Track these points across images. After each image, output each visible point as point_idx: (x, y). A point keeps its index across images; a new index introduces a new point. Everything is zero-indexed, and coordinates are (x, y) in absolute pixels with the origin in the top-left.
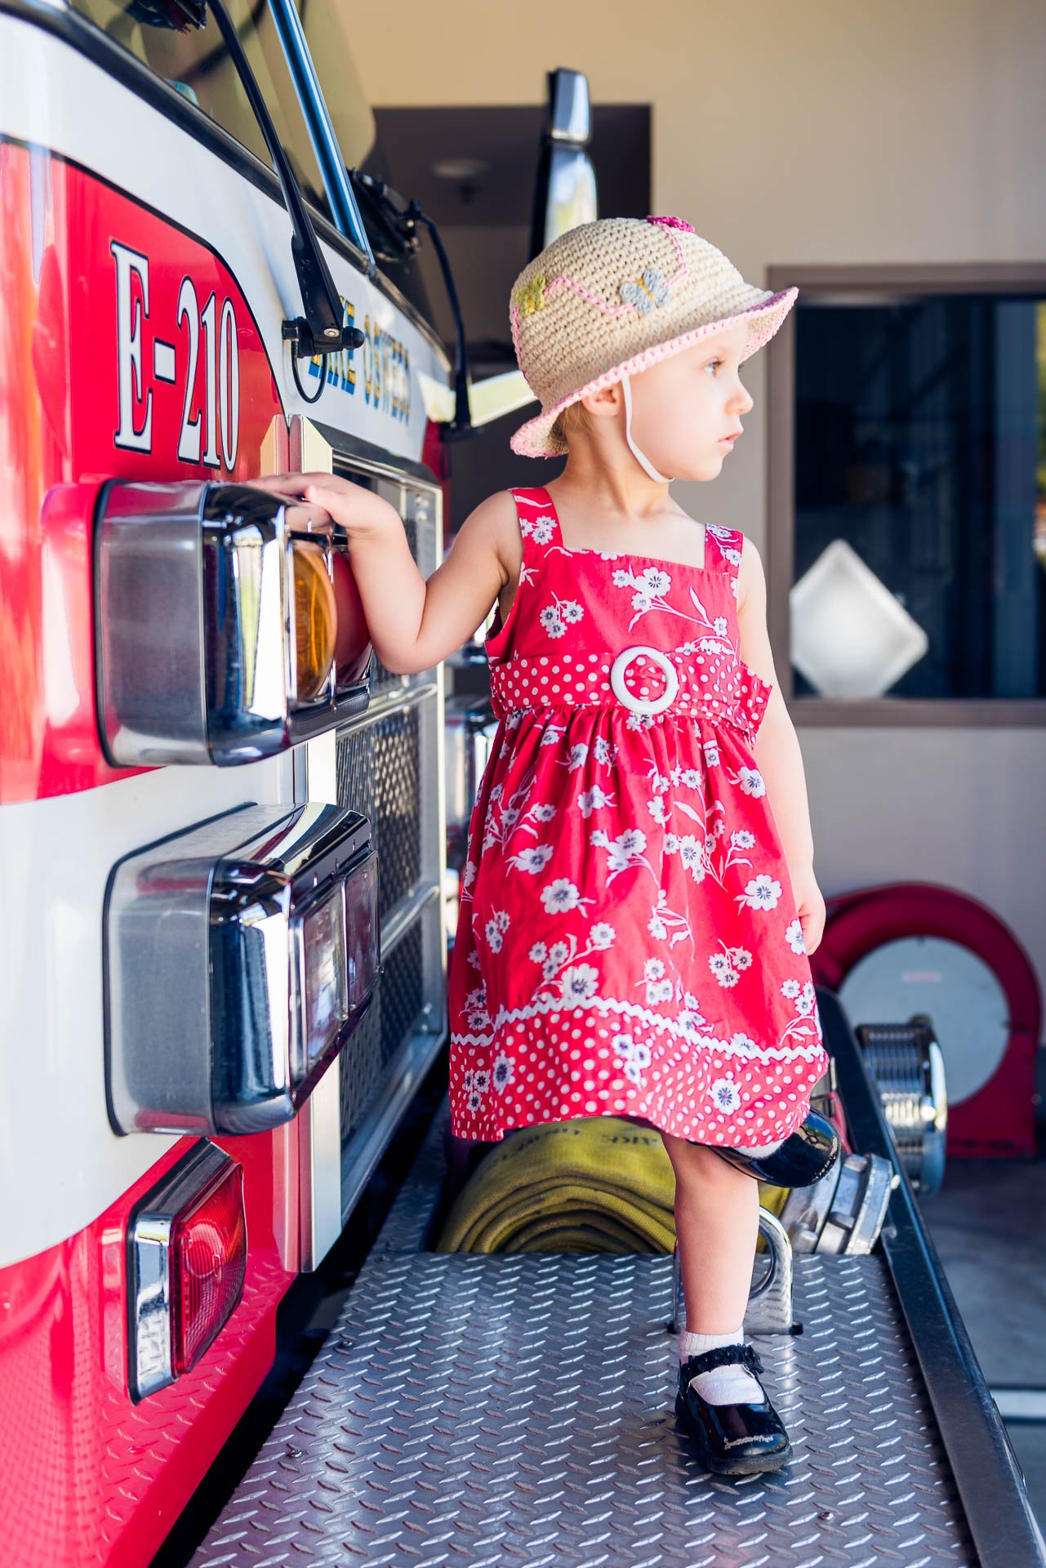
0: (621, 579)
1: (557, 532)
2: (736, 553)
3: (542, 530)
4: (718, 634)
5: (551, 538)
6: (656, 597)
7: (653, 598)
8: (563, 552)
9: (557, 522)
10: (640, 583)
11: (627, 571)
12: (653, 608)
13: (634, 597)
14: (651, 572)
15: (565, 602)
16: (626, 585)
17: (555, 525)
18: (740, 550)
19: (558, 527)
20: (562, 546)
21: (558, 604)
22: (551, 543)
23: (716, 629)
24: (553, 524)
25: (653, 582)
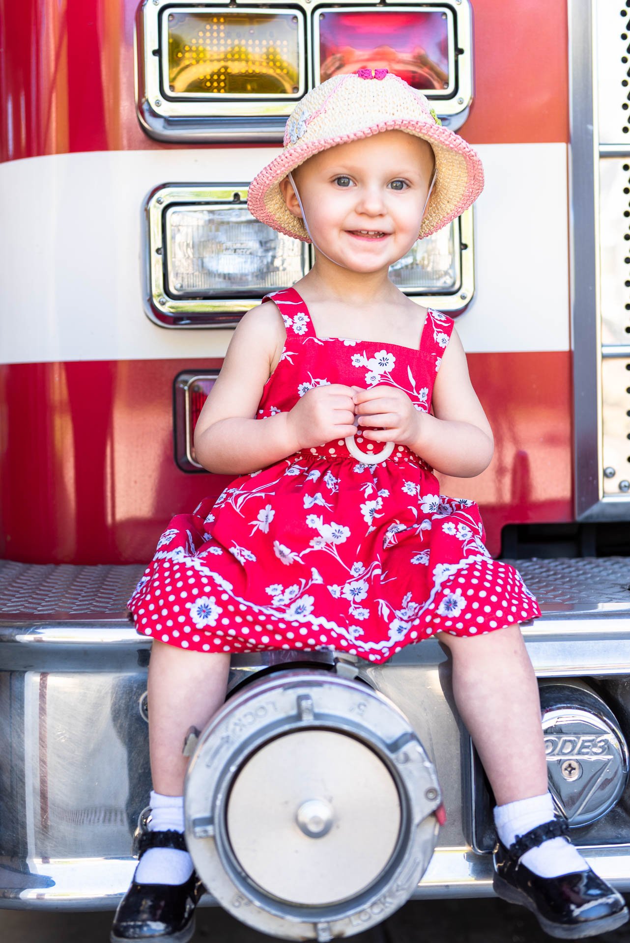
0: (358, 361)
1: (310, 325)
2: (445, 336)
3: (299, 324)
4: (421, 400)
5: (306, 330)
6: (385, 372)
7: (383, 373)
8: (316, 341)
9: (309, 317)
10: (371, 364)
11: (362, 355)
12: (382, 381)
13: (366, 375)
14: (382, 354)
15: (318, 380)
16: (361, 366)
17: (308, 320)
18: (449, 335)
19: (311, 322)
20: (315, 337)
21: (313, 381)
22: (307, 334)
23: (420, 396)
24: (306, 319)
25: (383, 362)
